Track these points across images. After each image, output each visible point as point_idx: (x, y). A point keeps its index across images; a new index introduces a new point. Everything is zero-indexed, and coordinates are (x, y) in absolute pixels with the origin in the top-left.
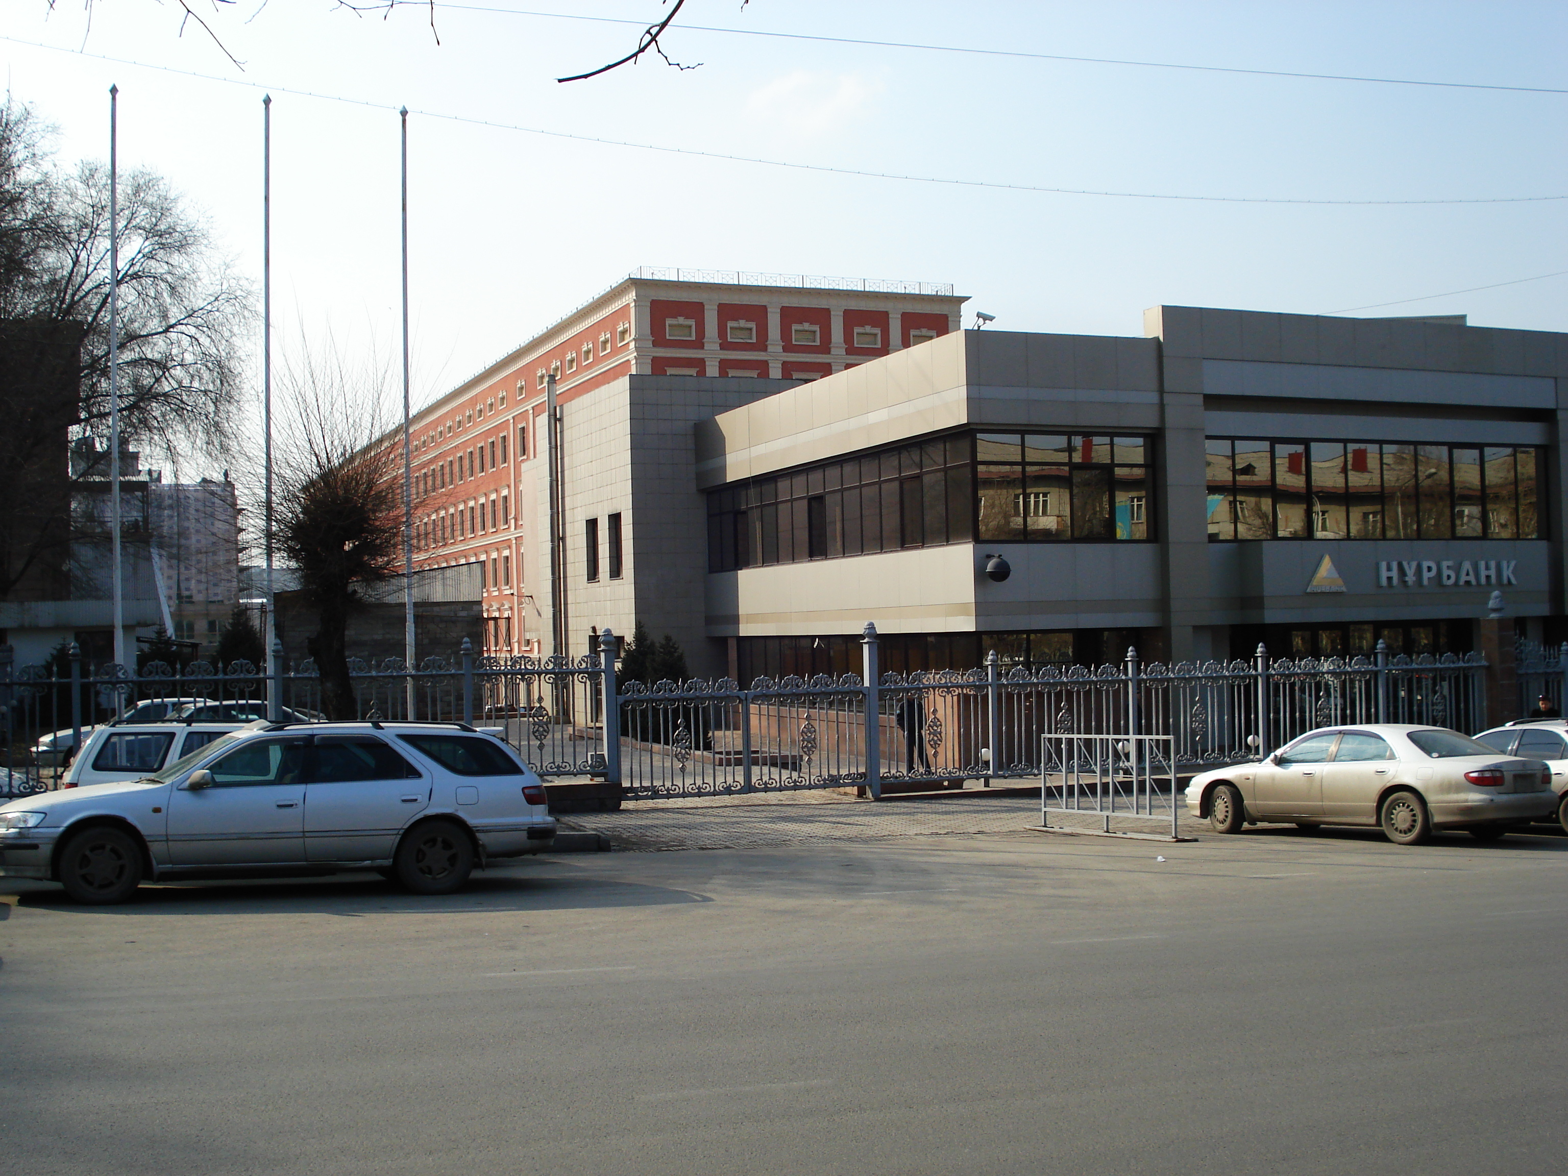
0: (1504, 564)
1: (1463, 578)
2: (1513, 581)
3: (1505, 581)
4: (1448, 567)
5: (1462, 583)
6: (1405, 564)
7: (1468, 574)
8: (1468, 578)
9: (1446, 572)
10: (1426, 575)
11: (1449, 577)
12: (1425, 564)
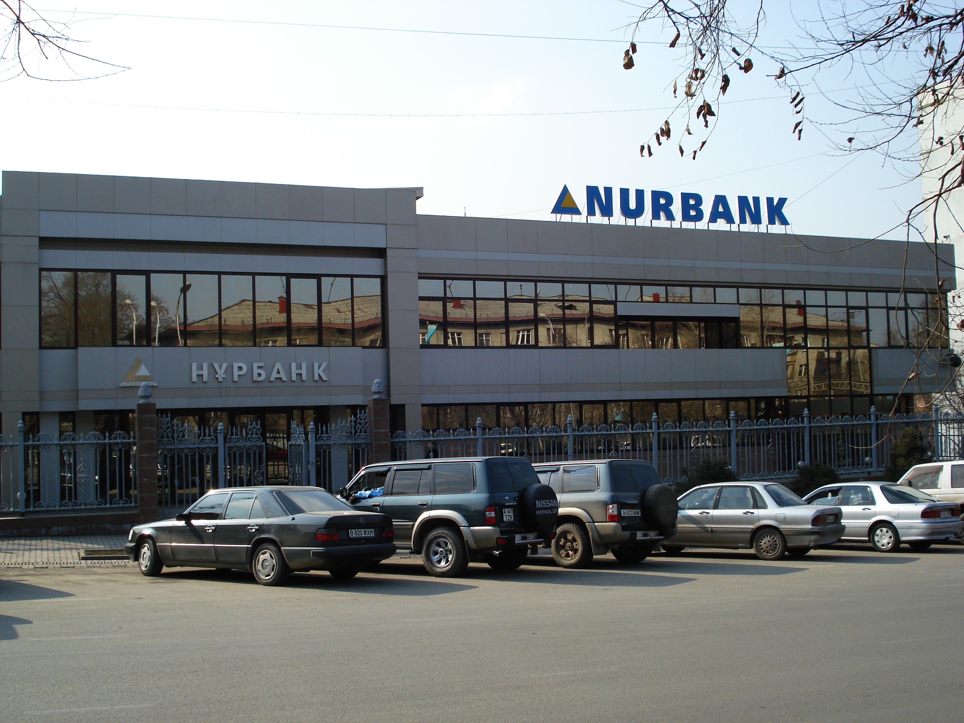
0: (316, 365)
1: (274, 375)
2: (324, 378)
3: (316, 377)
4: (259, 367)
5: (272, 379)
6: (216, 366)
7: (278, 372)
8: (278, 376)
9: (256, 371)
10: (236, 373)
11: (259, 375)
12: (236, 366)
